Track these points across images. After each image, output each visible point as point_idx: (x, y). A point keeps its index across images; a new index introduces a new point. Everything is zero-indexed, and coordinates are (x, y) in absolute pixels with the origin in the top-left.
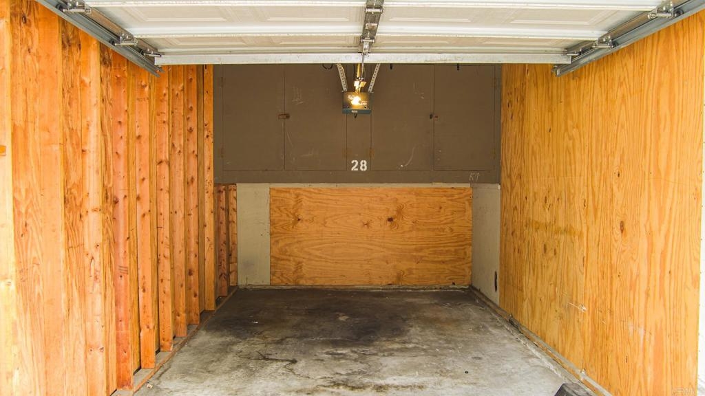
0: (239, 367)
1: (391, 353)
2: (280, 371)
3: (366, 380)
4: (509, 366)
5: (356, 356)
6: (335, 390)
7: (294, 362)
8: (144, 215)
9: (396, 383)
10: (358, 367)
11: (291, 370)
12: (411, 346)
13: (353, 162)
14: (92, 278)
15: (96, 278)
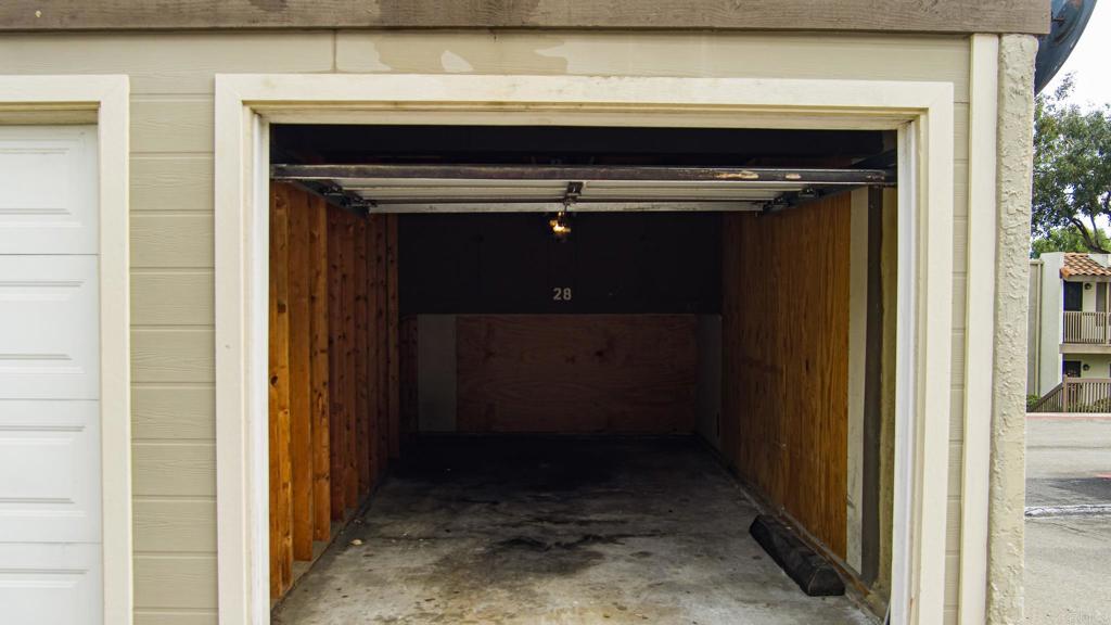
0: (440, 507)
1: (596, 496)
2: (484, 510)
3: (569, 517)
4: (715, 507)
5: (558, 499)
6: (539, 524)
7: (495, 503)
8: (349, 354)
9: (599, 519)
10: (561, 507)
11: (495, 510)
12: (617, 490)
13: (556, 290)
14: (320, 413)
15: (323, 413)
